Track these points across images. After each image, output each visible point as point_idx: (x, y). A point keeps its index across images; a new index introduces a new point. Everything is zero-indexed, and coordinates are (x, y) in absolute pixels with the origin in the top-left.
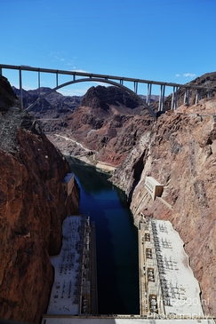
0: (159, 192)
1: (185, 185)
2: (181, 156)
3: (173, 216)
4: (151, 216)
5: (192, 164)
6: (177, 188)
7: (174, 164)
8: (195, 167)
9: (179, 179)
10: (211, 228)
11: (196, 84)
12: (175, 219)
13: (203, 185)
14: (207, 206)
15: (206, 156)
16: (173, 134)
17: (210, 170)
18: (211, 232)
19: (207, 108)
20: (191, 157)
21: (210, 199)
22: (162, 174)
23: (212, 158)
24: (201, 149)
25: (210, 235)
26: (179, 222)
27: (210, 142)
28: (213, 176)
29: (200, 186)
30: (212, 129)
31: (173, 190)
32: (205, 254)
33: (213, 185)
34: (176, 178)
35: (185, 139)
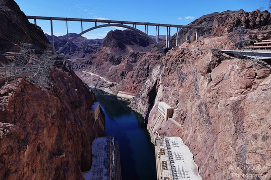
0: (170, 113)
1: (191, 107)
2: (186, 83)
3: (183, 133)
4: (165, 134)
5: (196, 89)
6: (184, 110)
7: (181, 90)
8: (198, 91)
9: (186, 102)
10: (215, 141)
11: (195, 24)
12: (185, 136)
13: (206, 106)
14: (211, 123)
15: (207, 83)
16: (179, 66)
17: (211, 94)
18: (215, 145)
19: (205, 44)
20: (194, 83)
21: (212, 117)
22: (172, 99)
23: (212, 84)
24: (202, 77)
25: (214, 147)
26: (188, 138)
27: (209, 71)
28: (214, 99)
29: (203, 107)
30: (211, 60)
31: (182, 112)
32: (211, 163)
33: (215, 105)
34: (184, 101)
35: (189, 69)
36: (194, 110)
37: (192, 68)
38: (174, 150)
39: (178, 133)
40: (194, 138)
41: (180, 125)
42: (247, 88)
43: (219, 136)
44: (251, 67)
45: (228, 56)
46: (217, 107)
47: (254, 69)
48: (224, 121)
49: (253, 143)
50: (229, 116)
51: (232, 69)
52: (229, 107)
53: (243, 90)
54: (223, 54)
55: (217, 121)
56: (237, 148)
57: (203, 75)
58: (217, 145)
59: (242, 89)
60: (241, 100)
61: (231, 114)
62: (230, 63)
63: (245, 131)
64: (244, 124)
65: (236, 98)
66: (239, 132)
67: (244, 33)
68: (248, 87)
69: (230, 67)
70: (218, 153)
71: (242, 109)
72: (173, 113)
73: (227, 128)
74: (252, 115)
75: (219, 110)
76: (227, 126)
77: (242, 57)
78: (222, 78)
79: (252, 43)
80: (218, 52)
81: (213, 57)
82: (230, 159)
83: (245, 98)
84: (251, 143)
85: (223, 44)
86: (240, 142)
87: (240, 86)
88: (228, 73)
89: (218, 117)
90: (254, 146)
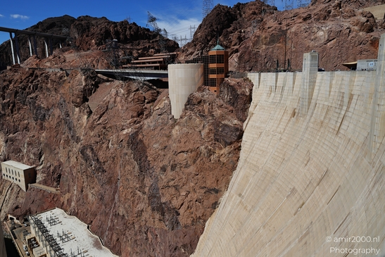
0: (30, 176)
1: (68, 157)
2: (51, 122)
3: (62, 199)
4: (29, 212)
5: (70, 129)
6: (56, 164)
7: (43, 135)
8: (75, 131)
9: (56, 152)
10: (115, 192)
11: (39, 30)
12: (66, 202)
13: (92, 149)
14: (104, 171)
15: (86, 117)
16: (31, 96)
17: (96, 131)
18: (116, 197)
19: (67, 61)
20: (66, 121)
21: (104, 162)
22: (28, 151)
23: (94, 117)
24: (77, 109)
25: (116, 200)
26: (73, 204)
27: (85, 100)
28: (102, 137)
29: (89, 152)
30: (84, 84)
31: (52, 168)
32: (117, 223)
33: (105, 146)
34: (51, 151)
35: (50, 100)
36: (73, 160)
37: (55, 98)
38: (54, 231)
39: (53, 202)
40: (83, 199)
41: (53, 190)
42: (138, 116)
43: (120, 184)
44: (138, 90)
45: (105, 78)
46: (108, 147)
47: (141, 92)
48: (121, 162)
49: (163, 177)
50: (126, 154)
51: (117, 94)
52: (125, 143)
53: (135, 119)
54: (99, 75)
55: (112, 166)
56: (146, 190)
57: (77, 107)
58: (119, 197)
59: (134, 117)
60: (137, 132)
61: (130, 151)
62: (110, 86)
63: (151, 166)
64: (149, 158)
65: (130, 130)
66: (144, 168)
67: (117, 48)
68: (140, 114)
69: (113, 91)
70: (124, 206)
71: (141, 141)
72: (36, 174)
73: (126, 171)
74: (155, 146)
75: (112, 151)
76: (128, 167)
77: (124, 78)
78: (106, 108)
79: (128, 61)
80: (92, 73)
81: (86, 80)
82: (141, 206)
83: (141, 128)
84: (161, 178)
85: (94, 62)
86: (148, 182)
87: (131, 114)
88: (113, 100)
89: (112, 159)
90: (165, 180)
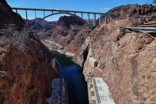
0: (96, 64)
1: (108, 60)
2: (105, 47)
3: (103, 75)
4: (93, 76)
5: (111, 50)
6: (104, 62)
7: (102, 51)
8: (112, 51)
9: (105, 58)
10: (121, 79)
11: (110, 12)
12: (104, 77)
13: (116, 60)
14: (119, 70)
15: (117, 46)
16: (101, 37)
17: (119, 53)
18: (121, 82)
19: (116, 24)
20: (110, 47)
21: (120, 66)
22: (97, 56)
23: (120, 47)
24: (114, 43)
25: (121, 83)
26: (106, 78)
27: (118, 40)
28: (121, 56)
29: (115, 61)
31: (103, 63)
32: (119, 92)
33: (121, 59)
34: (104, 57)
35: (107, 39)
36: (109, 62)
37: (108, 38)
38: (98, 85)
39: (100, 75)
40: (109, 78)
41: (101, 71)
42: (139, 49)
43: (124, 77)
44: (142, 37)
45: (129, 31)
46: (122, 60)
47: (143, 38)
48: (126, 68)
49: (143, 80)
50: (129, 65)
51: (131, 38)
52: (129, 60)
53: (137, 50)
54: (126, 30)
55: (122, 68)
56: (133, 83)
57: (114, 42)
58: (122, 82)
59: (137, 49)
60: (136, 56)
61: (130, 64)
62: (130, 35)
63: (138, 73)
64: (138, 70)
65: (133, 55)
66: (134, 74)
67: (138, 17)
69: (130, 37)
70: (123, 86)
71: (136, 61)
72: (97, 64)
73: (128, 72)
74: (142, 65)
75: (123, 62)
76: (128, 71)
77: (137, 31)
78: (125, 44)
79: (142, 23)
80: (123, 29)
81: (120, 32)
82: (129, 89)
83: (138, 55)
84: (141, 80)
85: (126, 24)
86: (135, 80)
87: (135, 48)
88: (129, 41)
89: (123, 66)
90: (143, 82)
